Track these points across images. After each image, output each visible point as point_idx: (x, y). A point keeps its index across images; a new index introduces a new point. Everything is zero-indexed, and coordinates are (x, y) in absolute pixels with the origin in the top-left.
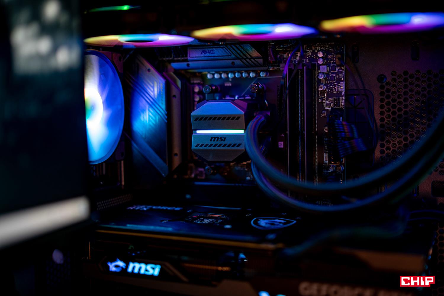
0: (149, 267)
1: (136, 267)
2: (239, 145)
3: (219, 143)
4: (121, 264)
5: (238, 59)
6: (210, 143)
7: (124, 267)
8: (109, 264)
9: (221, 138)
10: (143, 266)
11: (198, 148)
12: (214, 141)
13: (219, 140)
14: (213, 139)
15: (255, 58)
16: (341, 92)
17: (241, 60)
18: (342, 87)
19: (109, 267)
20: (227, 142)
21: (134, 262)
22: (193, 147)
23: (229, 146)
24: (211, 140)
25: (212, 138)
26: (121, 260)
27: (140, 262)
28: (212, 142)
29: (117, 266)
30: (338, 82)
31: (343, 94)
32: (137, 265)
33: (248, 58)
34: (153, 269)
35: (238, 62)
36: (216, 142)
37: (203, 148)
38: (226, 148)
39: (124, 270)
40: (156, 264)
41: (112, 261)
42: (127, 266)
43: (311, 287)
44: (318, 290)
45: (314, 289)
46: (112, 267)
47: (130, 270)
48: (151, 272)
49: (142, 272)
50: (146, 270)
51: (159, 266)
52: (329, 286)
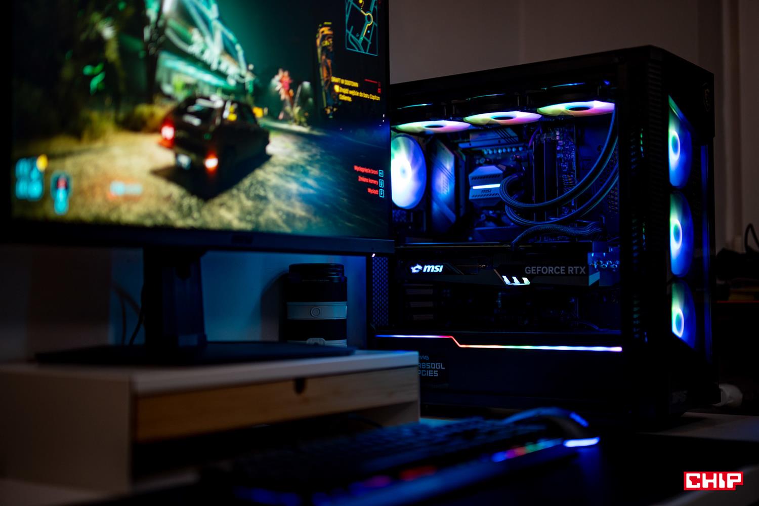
0: (436, 267)
1: (429, 268)
2: (496, 194)
3: (487, 194)
4: (419, 267)
5: (502, 138)
6: (481, 194)
7: (421, 269)
8: (412, 268)
9: (488, 191)
10: (433, 267)
11: (474, 198)
15: (513, 137)
16: (573, 158)
17: (504, 138)
18: (573, 155)
19: (411, 270)
20: (492, 192)
21: (427, 265)
22: (470, 197)
23: (493, 195)
24: (482, 192)
26: (419, 265)
27: (431, 265)
28: (483, 194)
29: (417, 269)
30: (571, 152)
31: (574, 160)
32: (429, 267)
33: (509, 138)
34: (439, 268)
35: (503, 141)
36: (485, 193)
37: (477, 198)
38: (491, 196)
39: (421, 271)
40: (441, 265)
41: (414, 266)
42: (423, 268)
43: (531, 269)
44: (534, 270)
45: (533, 270)
46: (414, 270)
47: (425, 271)
48: (438, 270)
49: (432, 271)
50: (435, 270)
51: (442, 266)
52: (540, 267)
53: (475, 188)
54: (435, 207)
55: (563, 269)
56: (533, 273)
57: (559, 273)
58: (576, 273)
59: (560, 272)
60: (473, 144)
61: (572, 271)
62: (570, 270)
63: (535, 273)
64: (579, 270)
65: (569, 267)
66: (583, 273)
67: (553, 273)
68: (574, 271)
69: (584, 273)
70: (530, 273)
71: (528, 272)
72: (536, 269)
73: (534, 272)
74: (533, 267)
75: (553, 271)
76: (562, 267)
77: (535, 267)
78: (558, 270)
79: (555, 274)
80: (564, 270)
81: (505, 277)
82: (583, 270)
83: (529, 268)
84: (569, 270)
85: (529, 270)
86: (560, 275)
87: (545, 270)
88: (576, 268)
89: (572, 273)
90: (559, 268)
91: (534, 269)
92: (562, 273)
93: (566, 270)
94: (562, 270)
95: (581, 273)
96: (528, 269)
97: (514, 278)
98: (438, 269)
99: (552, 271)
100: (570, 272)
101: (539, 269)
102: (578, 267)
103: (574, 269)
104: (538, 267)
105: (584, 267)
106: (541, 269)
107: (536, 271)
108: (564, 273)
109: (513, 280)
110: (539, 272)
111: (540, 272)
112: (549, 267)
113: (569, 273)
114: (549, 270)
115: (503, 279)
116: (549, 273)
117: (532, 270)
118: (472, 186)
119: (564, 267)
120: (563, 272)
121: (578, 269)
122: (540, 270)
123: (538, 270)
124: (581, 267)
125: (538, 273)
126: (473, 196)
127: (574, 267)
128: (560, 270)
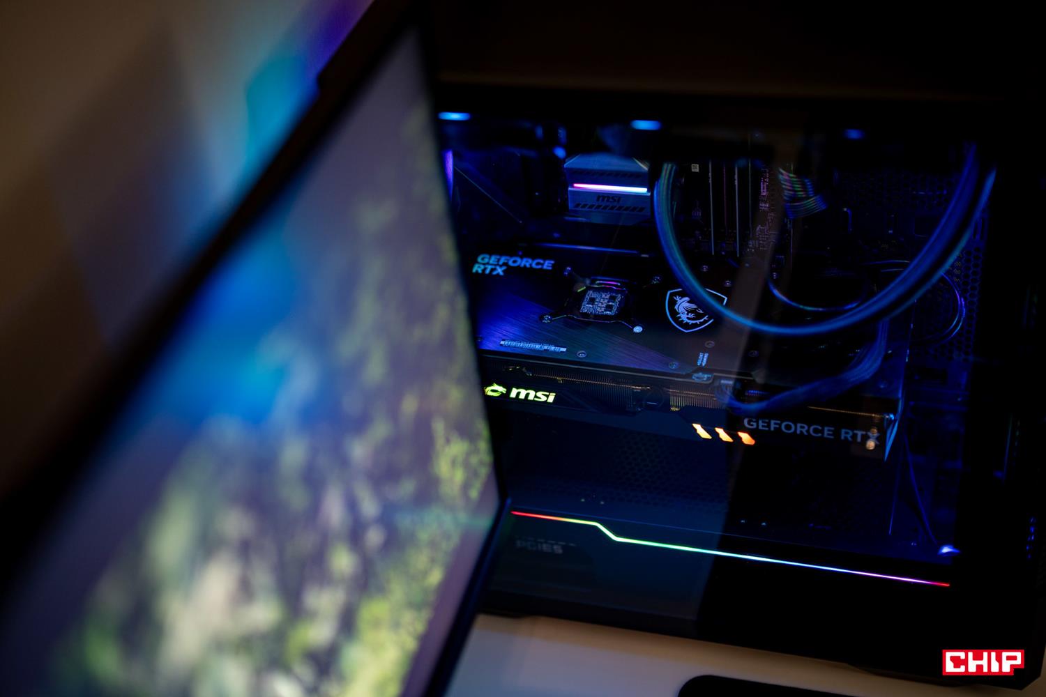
0: (540, 394)
1: (520, 393)
2: (642, 209)
4: (502, 389)
7: (504, 392)
8: (485, 388)
9: (613, 198)
10: (532, 392)
11: (580, 209)
12: (603, 200)
13: (611, 200)
14: (601, 199)
19: (484, 391)
21: (517, 388)
22: (571, 207)
23: (626, 209)
25: (599, 197)
27: (527, 388)
29: (495, 391)
32: (523, 391)
34: (546, 396)
39: (504, 396)
40: (550, 391)
42: (509, 392)
43: (757, 423)
45: (762, 423)
47: (513, 396)
48: (543, 398)
49: (531, 398)
50: (536, 397)
51: (555, 394)
52: (779, 422)
53: (578, 186)
55: (829, 430)
56: (762, 430)
57: (819, 435)
58: (857, 440)
59: (823, 434)
61: (848, 436)
62: (845, 434)
63: (767, 429)
64: (865, 437)
65: (843, 431)
67: (805, 434)
68: (854, 437)
69: (877, 442)
70: (755, 426)
71: (752, 425)
72: (769, 423)
73: (764, 426)
74: (761, 420)
75: (808, 431)
76: (826, 428)
77: (767, 421)
78: (817, 431)
79: (810, 437)
80: (831, 433)
81: (698, 427)
82: (871, 436)
83: (754, 420)
84: (843, 435)
85: (752, 423)
86: (822, 439)
87: (788, 427)
88: (858, 432)
89: (849, 439)
90: (819, 427)
91: (764, 422)
92: (827, 436)
93: (837, 433)
94: (826, 432)
96: (751, 421)
97: (721, 431)
99: (804, 430)
100: (845, 437)
101: (776, 424)
103: (855, 434)
104: (773, 422)
105: (876, 433)
106: (780, 425)
107: (768, 427)
108: (832, 437)
109: (717, 432)
110: (775, 428)
111: (778, 430)
112: (799, 425)
113: (842, 439)
114: (799, 429)
115: (694, 428)
116: (798, 432)
117: (759, 424)
118: (573, 183)
119: (832, 429)
120: (829, 435)
121: (862, 435)
122: (777, 426)
123: (773, 426)
124: (869, 434)
125: (772, 430)
126: (578, 205)
127: (855, 432)
128: (822, 432)
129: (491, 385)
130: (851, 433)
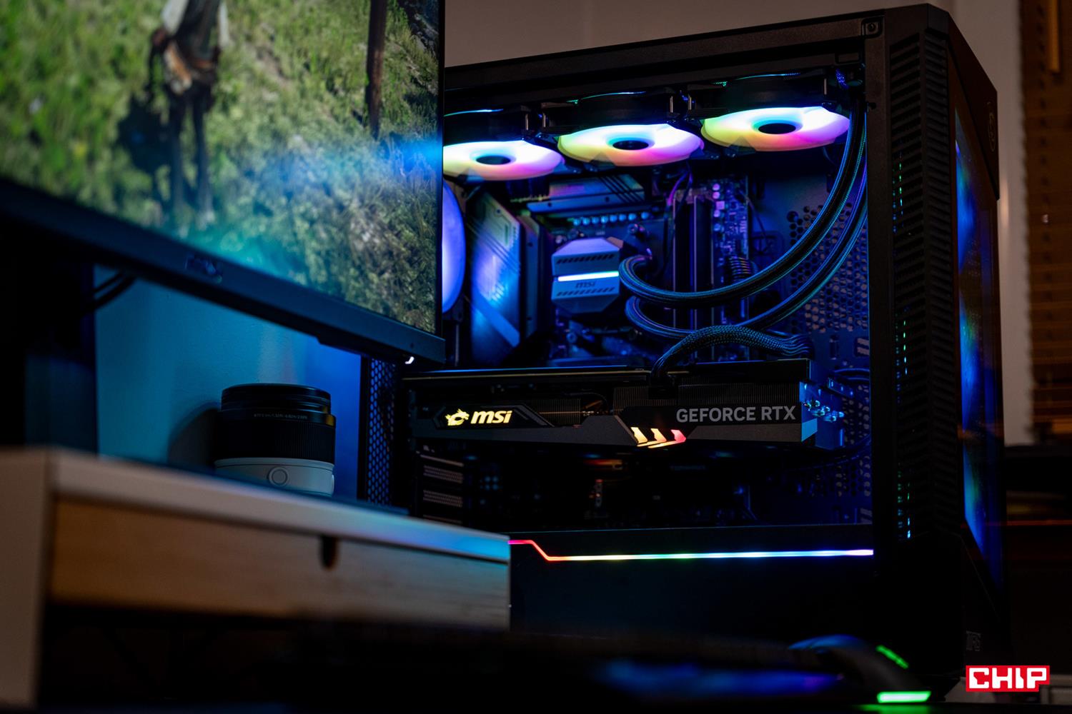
0: (498, 415)
1: (480, 417)
2: (612, 289)
3: (586, 289)
4: (463, 415)
5: (613, 192)
6: (575, 290)
7: (467, 419)
8: (448, 417)
9: (589, 283)
10: (491, 414)
11: (561, 297)
12: (581, 287)
13: (587, 285)
15: (634, 191)
16: (742, 233)
17: (617, 194)
18: (744, 228)
19: (446, 421)
20: (599, 287)
21: (479, 412)
22: (554, 296)
23: (599, 291)
24: (577, 287)
25: (578, 284)
26: (463, 411)
28: (578, 289)
29: (458, 419)
30: (739, 222)
31: (745, 236)
32: (484, 414)
33: (626, 191)
34: (504, 415)
35: (614, 199)
36: (583, 289)
37: (567, 296)
38: (595, 294)
39: (467, 423)
40: (507, 410)
41: (453, 412)
42: (471, 418)
43: (688, 413)
44: (695, 415)
45: (692, 415)
46: (452, 421)
47: (474, 421)
48: (501, 419)
49: (489, 421)
50: (495, 419)
51: (511, 412)
52: (707, 410)
53: (561, 279)
54: (479, 318)
55: (751, 411)
56: (691, 420)
57: (743, 418)
58: (777, 418)
59: (746, 416)
60: (557, 204)
61: (768, 414)
62: (766, 412)
64: (783, 413)
65: (764, 409)
66: (789, 417)
67: (731, 419)
68: (773, 414)
69: (793, 418)
70: (686, 420)
71: (684, 418)
72: (698, 413)
73: (694, 418)
74: (691, 410)
75: (732, 416)
76: (748, 409)
77: (697, 410)
78: (740, 414)
79: (735, 422)
80: (753, 414)
81: (636, 430)
82: (790, 412)
83: (685, 411)
84: (763, 414)
85: (684, 416)
86: (745, 422)
87: (715, 415)
88: (778, 408)
89: (770, 418)
90: (743, 410)
91: (694, 413)
92: (748, 419)
93: (758, 413)
94: (749, 414)
95: (786, 418)
96: (682, 413)
97: (656, 432)
98: (503, 417)
99: (729, 416)
100: (766, 417)
101: (704, 412)
102: (781, 408)
103: (774, 412)
104: (702, 410)
105: (793, 408)
106: (708, 413)
107: (698, 417)
108: (754, 419)
109: (653, 434)
113: (763, 418)
114: (725, 415)
115: (633, 433)
116: (724, 419)
117: (690, 416)
118: (558, 276)
119: (754, 408)
120: (751, 416)
121: (780, 410)
123: (702, 415)
124: (786, 408)
125: (701, 420)
126: (560, 294)
127: (774, 408)
128: (744, 414)
129: (455, 412)
130: (770, 412)
